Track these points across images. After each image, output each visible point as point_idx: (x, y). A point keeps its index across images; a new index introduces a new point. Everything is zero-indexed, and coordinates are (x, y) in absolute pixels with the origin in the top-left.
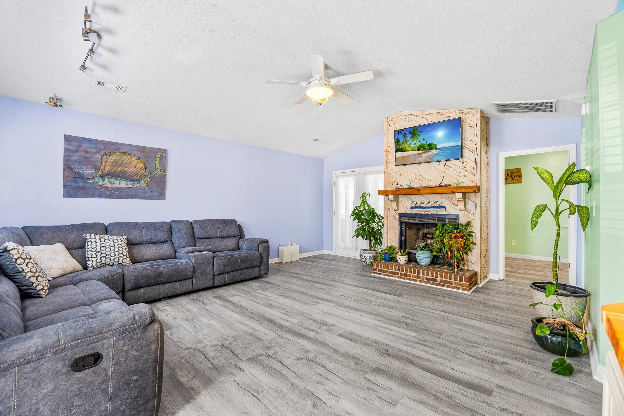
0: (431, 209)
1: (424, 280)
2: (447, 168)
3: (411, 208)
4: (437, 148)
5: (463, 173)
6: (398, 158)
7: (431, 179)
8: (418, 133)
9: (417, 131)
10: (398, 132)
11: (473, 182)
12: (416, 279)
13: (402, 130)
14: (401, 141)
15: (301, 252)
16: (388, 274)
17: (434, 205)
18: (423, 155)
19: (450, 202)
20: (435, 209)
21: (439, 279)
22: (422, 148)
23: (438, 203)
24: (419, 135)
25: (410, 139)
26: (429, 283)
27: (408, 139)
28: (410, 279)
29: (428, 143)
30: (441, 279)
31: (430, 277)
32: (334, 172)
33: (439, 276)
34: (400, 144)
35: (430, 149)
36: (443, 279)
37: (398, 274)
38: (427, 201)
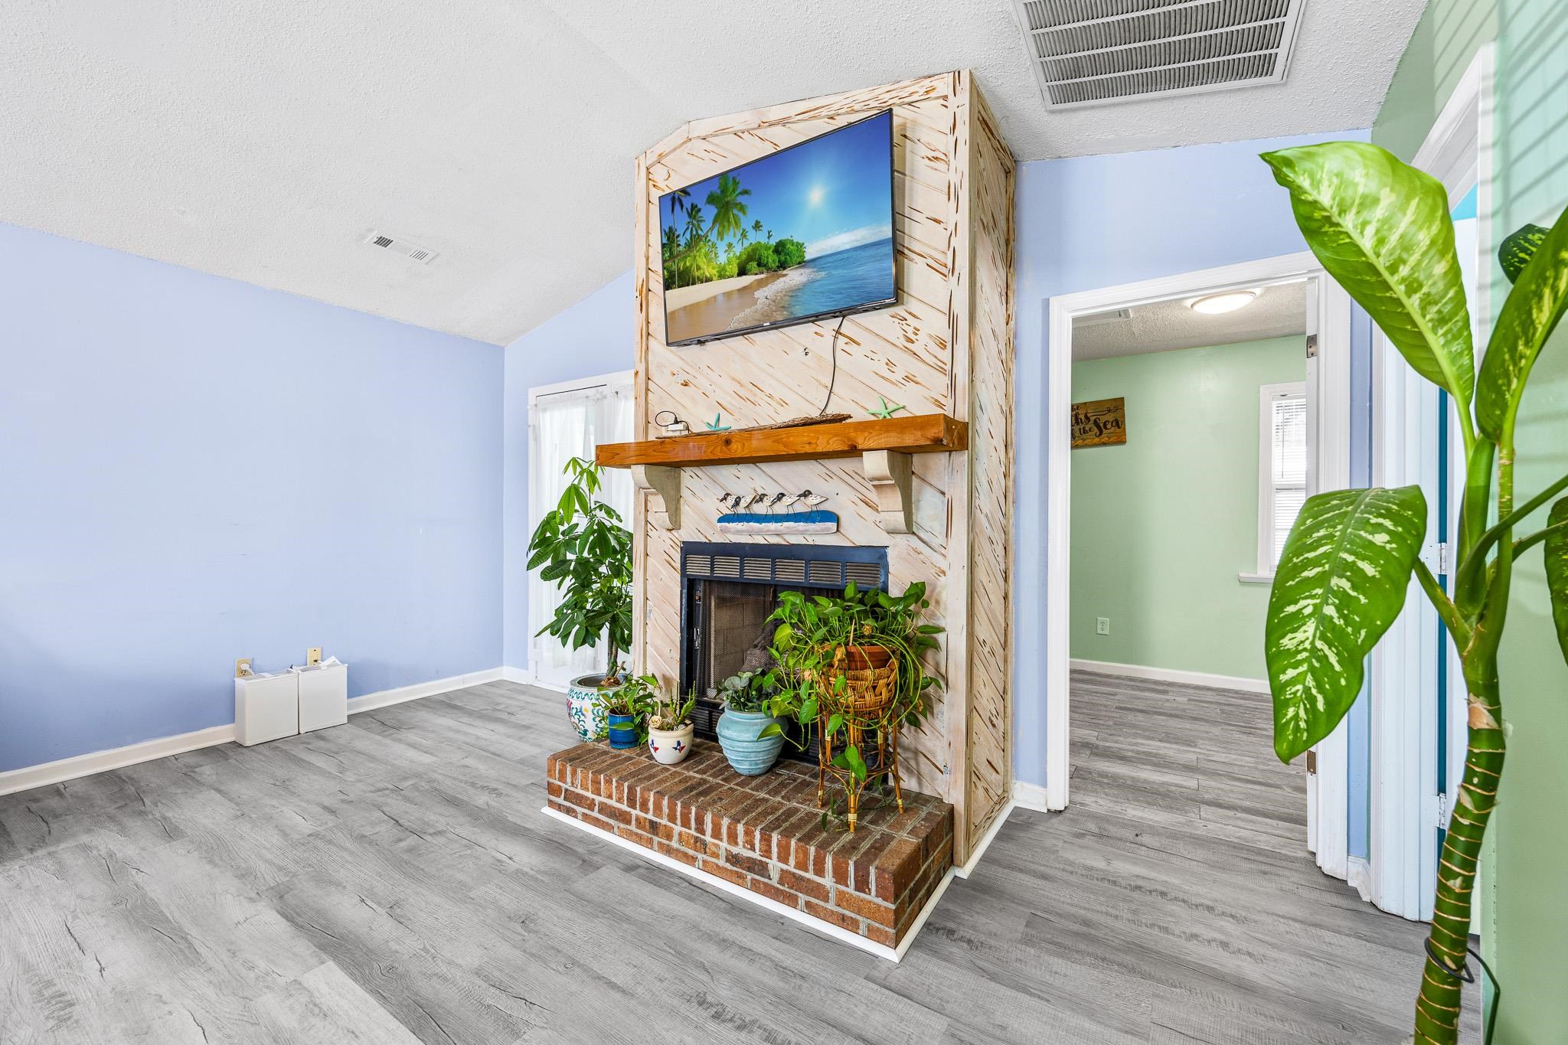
0: (786, 524)
1: (722, 862)
2: (846, 348)
3: (720, 520)
4: (808, 257)
5: (906, 364)
6: (673, 313)
7: (788, 397)
8: (739, 200)
9: (734, 191)
10: (674, 200)
11: (940, 405)
12: (691, 852)
13: (684, 191)
14: (682, 241)
15: (355, 689)
16: (595, 814)
17: (800, 508)
18: (757, 294)
19: (853, 496)
20: (801, 526)
21: (774, 865)
22: (754, 264)
23: (812, 500)
24: (742, 209)
25: (711, 229)
26: (739, 879)
27: (705, 226)
28: (669, 851)
29: (773, 242)
30: (785, 867)
31: (741, 850)
32: (532, 393)
33: (775, 849)
34: (679, 254)
35: (783, 266)
36: (791, 867)
37: (629, 822)
38: (772, 491)
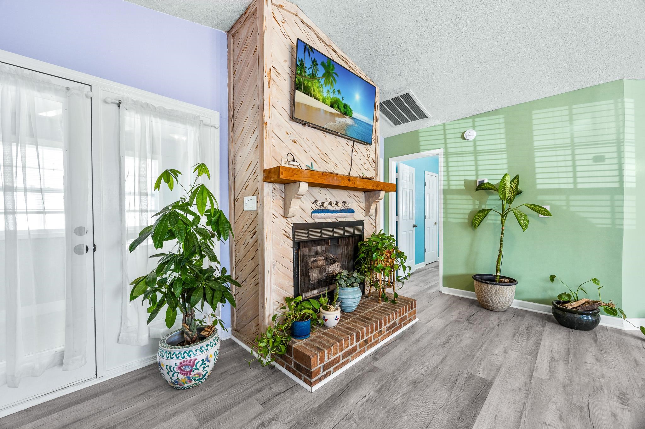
0: (341, 214)
1: (386, 333)
3: (313, 213)
4: (353, 116)
5: (367, 164)
7: (338, 164)
8: (334, 75)
9: (332, 69)
10: (305, 47)
13: (312, 49)
21: (397, 320)
22: (336, 106)
23: (346, 205)
24: (335, 80)
25: (322, 78)
29: (343, 102)
34: (305, 76)
35: (346, 114)
38: (334, 201)
